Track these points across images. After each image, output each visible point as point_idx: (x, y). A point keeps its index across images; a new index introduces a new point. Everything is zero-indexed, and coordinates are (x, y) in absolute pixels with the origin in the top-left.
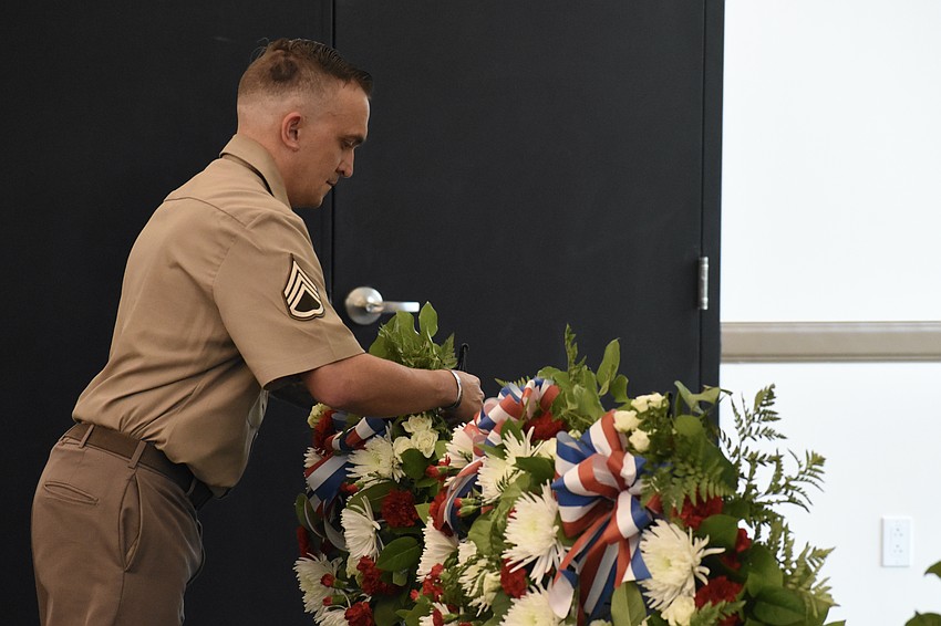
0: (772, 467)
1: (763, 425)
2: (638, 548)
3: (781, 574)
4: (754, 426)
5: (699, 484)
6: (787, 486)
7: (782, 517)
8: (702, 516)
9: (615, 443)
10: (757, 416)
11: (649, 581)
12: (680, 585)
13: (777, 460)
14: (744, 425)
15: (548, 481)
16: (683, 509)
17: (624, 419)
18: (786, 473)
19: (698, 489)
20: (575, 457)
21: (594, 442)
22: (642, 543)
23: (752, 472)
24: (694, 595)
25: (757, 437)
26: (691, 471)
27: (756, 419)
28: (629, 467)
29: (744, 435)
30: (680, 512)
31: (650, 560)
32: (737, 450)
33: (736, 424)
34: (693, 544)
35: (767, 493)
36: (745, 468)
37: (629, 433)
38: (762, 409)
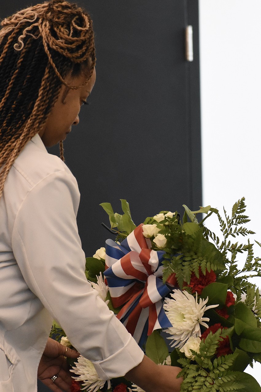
0: (246, 253)
1: (239, 226)
2: (162, 308)
3: (256, 320)
4: (233, 227)
5: (200, 264)
6: (256, 264)
7: (255, 286)
8: (203, 285)
9: (143, 245)
10: (234, 220)
11: (170, 329)
12: (191, 329)
13: (249, 248)
14: (227, 227)
15: (100, 273)
16: (191, 281)
17: (149, 229)
18: (255, 256)
19: (200, 267)
20: (118, 255)
21: (130, 245)
22: (165, 305)
23: (234, 257)
24: (200, 336)
25: (235, 234)
26: (195, 257)
27: (234, 223)
28: (154, 258)
29: (227, 234)
30: (189, 283)
31: (171, 316)
32: (224, 244)
33: (221, 228)
34: (199, 303)
35: (243, 270)
36: (229, 256)
37: (153, 238)
38: (237, 215)
